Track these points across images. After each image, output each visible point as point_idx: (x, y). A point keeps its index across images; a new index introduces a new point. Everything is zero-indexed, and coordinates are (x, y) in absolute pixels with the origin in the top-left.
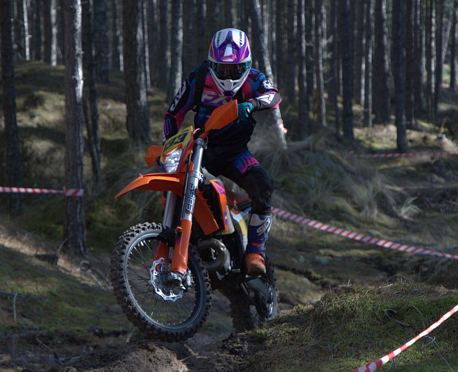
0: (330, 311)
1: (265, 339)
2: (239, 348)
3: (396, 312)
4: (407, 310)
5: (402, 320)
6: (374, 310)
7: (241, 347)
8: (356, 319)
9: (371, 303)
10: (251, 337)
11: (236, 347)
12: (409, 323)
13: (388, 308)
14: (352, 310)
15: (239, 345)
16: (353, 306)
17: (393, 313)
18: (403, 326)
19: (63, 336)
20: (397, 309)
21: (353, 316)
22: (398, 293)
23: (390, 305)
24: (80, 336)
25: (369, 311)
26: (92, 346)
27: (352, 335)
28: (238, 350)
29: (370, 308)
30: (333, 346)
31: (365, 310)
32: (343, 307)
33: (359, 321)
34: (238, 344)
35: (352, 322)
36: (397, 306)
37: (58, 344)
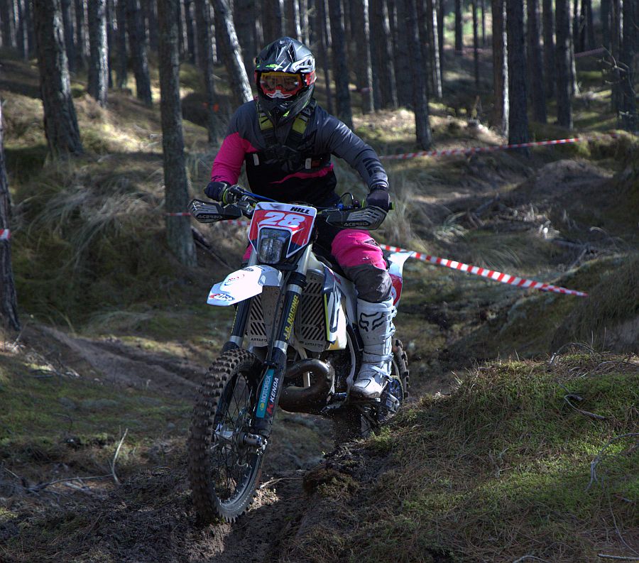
0: (482, 403)
1: (389, 450)
2: (352, 466)
3: (580, 398)
4: (597, 395)
5: (591, 409)
6: (547, 397)
7: (356, 465)
8: (523, 412)
9: (541, 388)
10: (367, 449)
11: (347, 465)
12: (603, 414)
13: (567, 393)
14: (514, 399)
15: (352, 462)
16: (516, 393)
17: (576, 400)
18: (594, 419)
19: (24, 451)
20: (581, 394)
21: (518, 408)
22: (577, 370)
23: (569, 388)
24: (48, 449)
25: (541, 399)
26: (66, 464)
27: (521, 438)
28: (352, 470)
29: (541, 395)
30: (497, 455)
31: (533, 398)
32: (501, 395)
33: (527, 416)
34: (350, 460)
35: (518, 418)
36: (579, 389)
37: (18, 463)
